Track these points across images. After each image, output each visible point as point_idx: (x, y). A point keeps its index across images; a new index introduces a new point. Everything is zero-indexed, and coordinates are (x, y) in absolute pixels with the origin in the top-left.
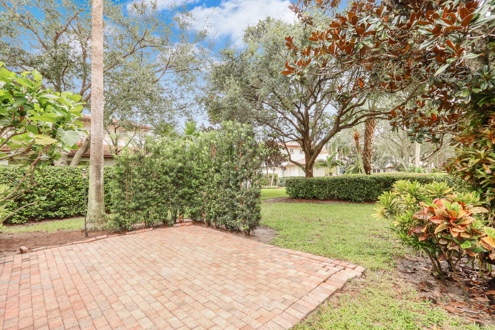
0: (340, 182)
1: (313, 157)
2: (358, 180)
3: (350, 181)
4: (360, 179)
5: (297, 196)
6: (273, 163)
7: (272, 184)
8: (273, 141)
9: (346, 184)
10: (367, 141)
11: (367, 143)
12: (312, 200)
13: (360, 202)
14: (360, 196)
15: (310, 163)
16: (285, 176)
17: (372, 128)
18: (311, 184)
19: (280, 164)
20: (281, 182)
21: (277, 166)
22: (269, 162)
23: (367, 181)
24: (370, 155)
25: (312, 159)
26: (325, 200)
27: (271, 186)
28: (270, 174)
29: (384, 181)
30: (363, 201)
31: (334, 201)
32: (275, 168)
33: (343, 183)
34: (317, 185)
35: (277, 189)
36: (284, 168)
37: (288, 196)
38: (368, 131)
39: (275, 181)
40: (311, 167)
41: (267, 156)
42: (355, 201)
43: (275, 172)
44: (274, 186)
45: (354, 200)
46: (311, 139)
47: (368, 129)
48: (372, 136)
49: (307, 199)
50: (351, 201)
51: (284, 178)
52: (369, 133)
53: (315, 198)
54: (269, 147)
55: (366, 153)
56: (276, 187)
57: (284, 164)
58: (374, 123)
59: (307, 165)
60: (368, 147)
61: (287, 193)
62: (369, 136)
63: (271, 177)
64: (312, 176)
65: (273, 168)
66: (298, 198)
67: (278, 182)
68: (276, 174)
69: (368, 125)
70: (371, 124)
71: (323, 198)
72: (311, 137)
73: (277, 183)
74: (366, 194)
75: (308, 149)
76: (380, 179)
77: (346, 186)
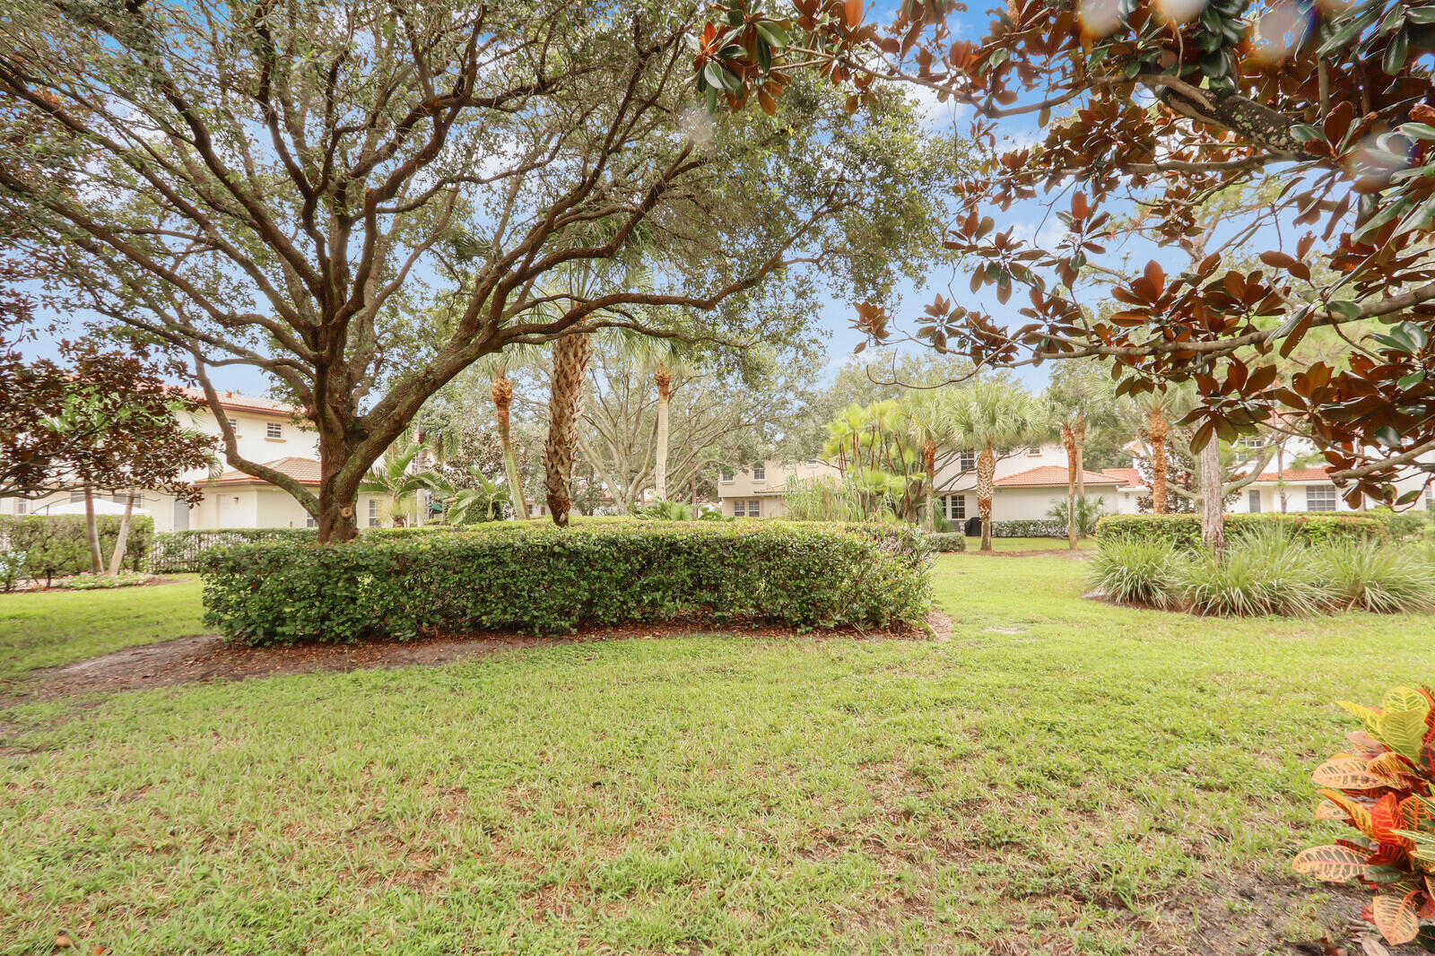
0: (488, 560)
1: (362, 448)
2: (557, 549)
3: (527, 556)
4: (563, 546)
5: (270, 634)
6: (126, 469)
7: (115, 562)
8: (131, 368)
9: (513, 567)
10: (562, 408)
11: (561, 417)
12: (353, 646)
13: (561, 634)
14: (564, 612)
15: (343, 476)
16: (192, 528)
17: (578, 367)
18: (353, 570)
19: (170, 474)
20: (169, 552)
21: (151, 484)
22: (103, 461)
23: (588, 551)
24: (569, 459)
25: (356, 461)
26: (421, 639)
27: (114, 577)
28: (105, 519)
29: (645, 549)
30: (574, 631)
31: (458, 641)
32: (138, 490)
33: (500, 563)
34: (384, 574)
35: (146, 591)
36: (193, 496)
37: (218, 632)
38: (566, 377)
39: (137, 549)
40: (349, 497)
41: (88, 433)
42: (546, 632)
43: (135, 511)
44: (131, 576)
45: (542, 628)
46: (355, 371)
47: (567, 368)
48: (576, 393)
49: (330, 642)
50: (530, 635)
51: (188, 534)
52: (570, 385)
53: (374, 637)
54: (104, 391)
55: (556, 452)
56: (141, 577)
57: (190, 476)
58: (584, 352)
59: (327, 486)
60: (565, 431)
61: (210, 620)
62: (568, 393)
63: (113, 533)
64: (354, 535)
65: (127, 491)
66: (280, 643)
67: (156, 552)
68: (139, 518)
69: (566, 354)
70: (575, 356)
71: (410, 634)
72: (354, 361)
73: (146, 561)
74: (583, 603)
75: (336, 410)
76: (632, 543)
77: (513, 574)
